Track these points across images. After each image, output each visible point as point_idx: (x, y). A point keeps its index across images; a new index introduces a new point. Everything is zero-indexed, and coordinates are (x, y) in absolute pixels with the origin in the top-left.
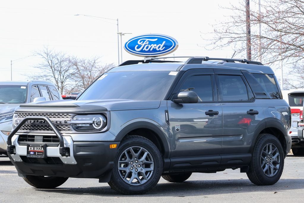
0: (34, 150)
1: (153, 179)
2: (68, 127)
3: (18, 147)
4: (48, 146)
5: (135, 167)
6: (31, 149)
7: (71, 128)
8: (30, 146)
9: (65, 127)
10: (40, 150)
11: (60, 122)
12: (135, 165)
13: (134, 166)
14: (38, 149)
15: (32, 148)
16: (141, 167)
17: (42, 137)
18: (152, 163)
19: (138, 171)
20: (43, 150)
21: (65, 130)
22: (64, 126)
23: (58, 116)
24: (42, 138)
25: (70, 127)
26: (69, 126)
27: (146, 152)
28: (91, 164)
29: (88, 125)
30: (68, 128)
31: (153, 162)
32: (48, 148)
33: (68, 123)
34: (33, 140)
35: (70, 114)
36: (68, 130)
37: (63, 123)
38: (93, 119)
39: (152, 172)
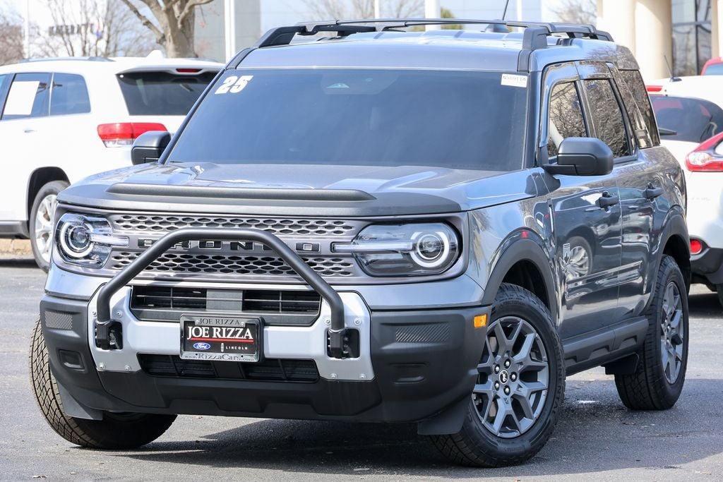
0: (211, 337)
1: (549, 415)
2: (342, 264)
3: (135, 326)
4: (268, 325)
5: (504, 379)
6: (197, 332)
7: (354, 265)
8: (192, 323)
9: (332, 264)
10: (237, 337)
11: (316, 248)
12: (504, 375)
13: (502, 376)
14: (227, 332)
15: (203, 332)
16: (518, 381)
17: (241, 294)
18: (542, 367)
19: (511, 394)
20: (250, 335)
21: (332, 273)
22: (327, 260)
23: (301, 227)
24: (239, 297)
25: (349, 265)
26: (344, 260)
27: (532, 332)
28: (419, 378)
29: (399, 257)
30: (341, 266)
31: (545, 364)
32: (268, 329)
33: (339, 251)
34: (202, 305)
35: (346, 223)
36: (342, 273)
37: (325, 249)
38: (413, 237)
39: (544, 393)
